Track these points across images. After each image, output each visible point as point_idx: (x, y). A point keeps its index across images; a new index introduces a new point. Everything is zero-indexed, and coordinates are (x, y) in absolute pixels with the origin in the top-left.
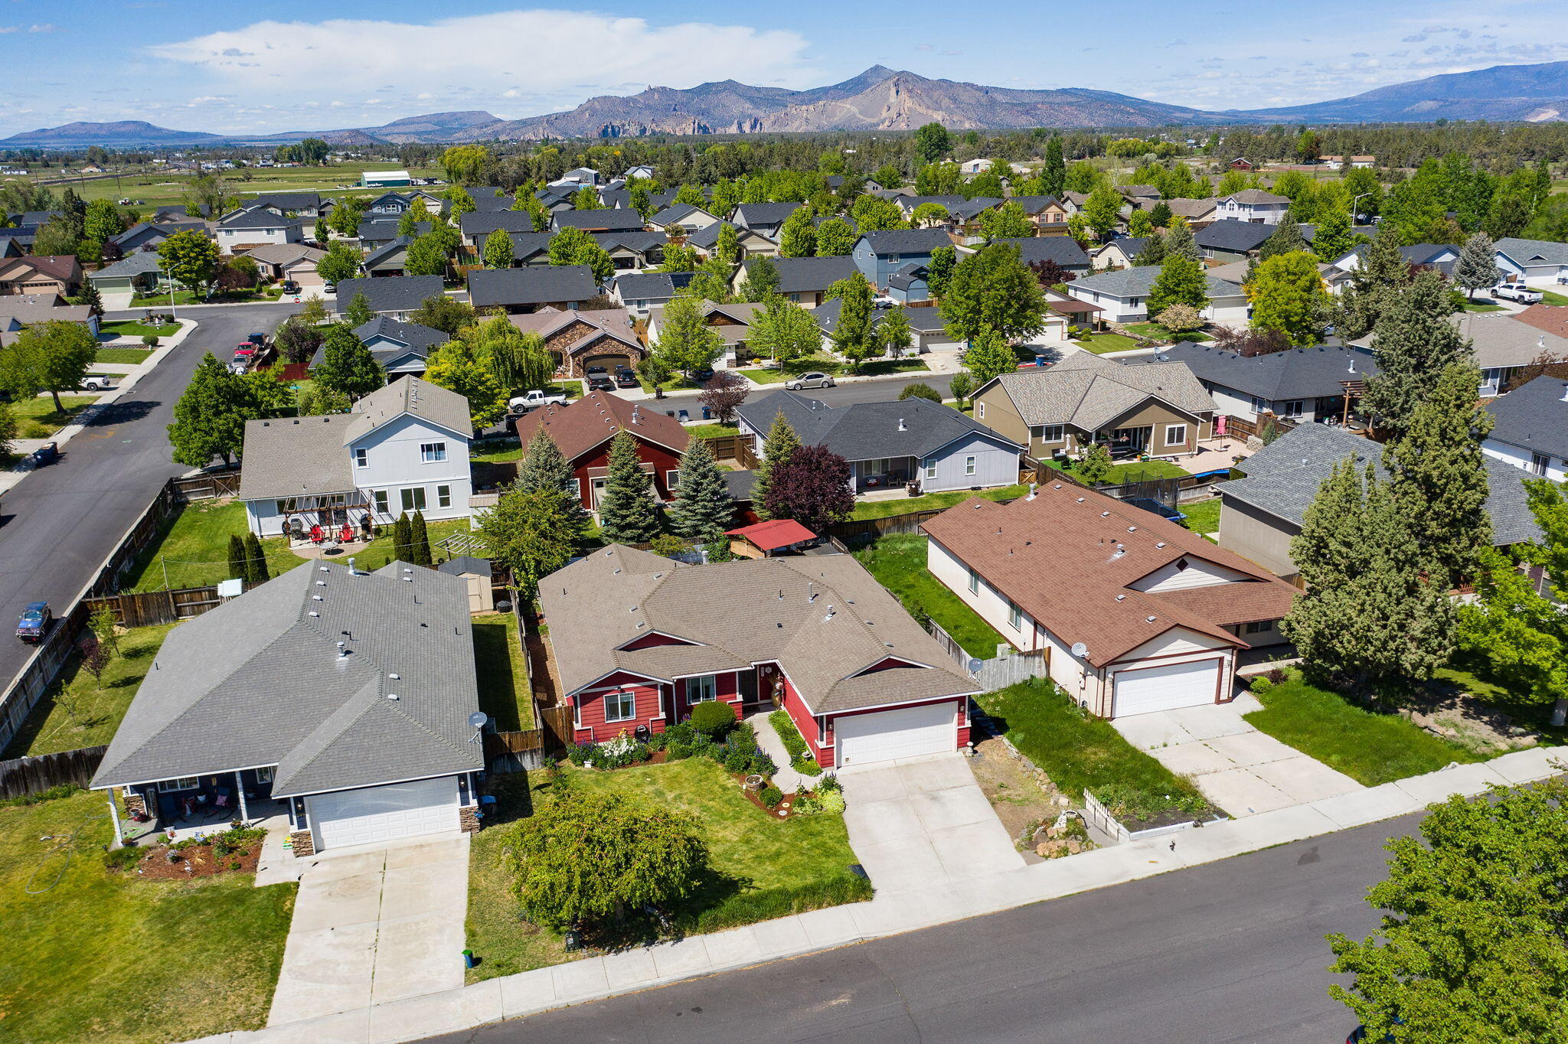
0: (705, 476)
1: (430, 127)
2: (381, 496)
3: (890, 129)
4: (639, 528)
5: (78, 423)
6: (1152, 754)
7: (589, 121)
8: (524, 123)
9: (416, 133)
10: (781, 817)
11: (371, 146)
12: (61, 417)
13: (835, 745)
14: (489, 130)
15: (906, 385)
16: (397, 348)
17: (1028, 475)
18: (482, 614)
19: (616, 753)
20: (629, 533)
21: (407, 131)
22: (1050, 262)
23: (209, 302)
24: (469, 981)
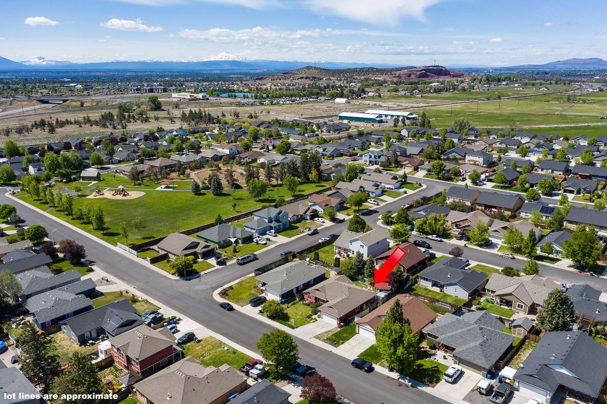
2: (353, 251)
12: (358, 211)
16: (425, 214)
23: (441, 179)
24: (258, 314)
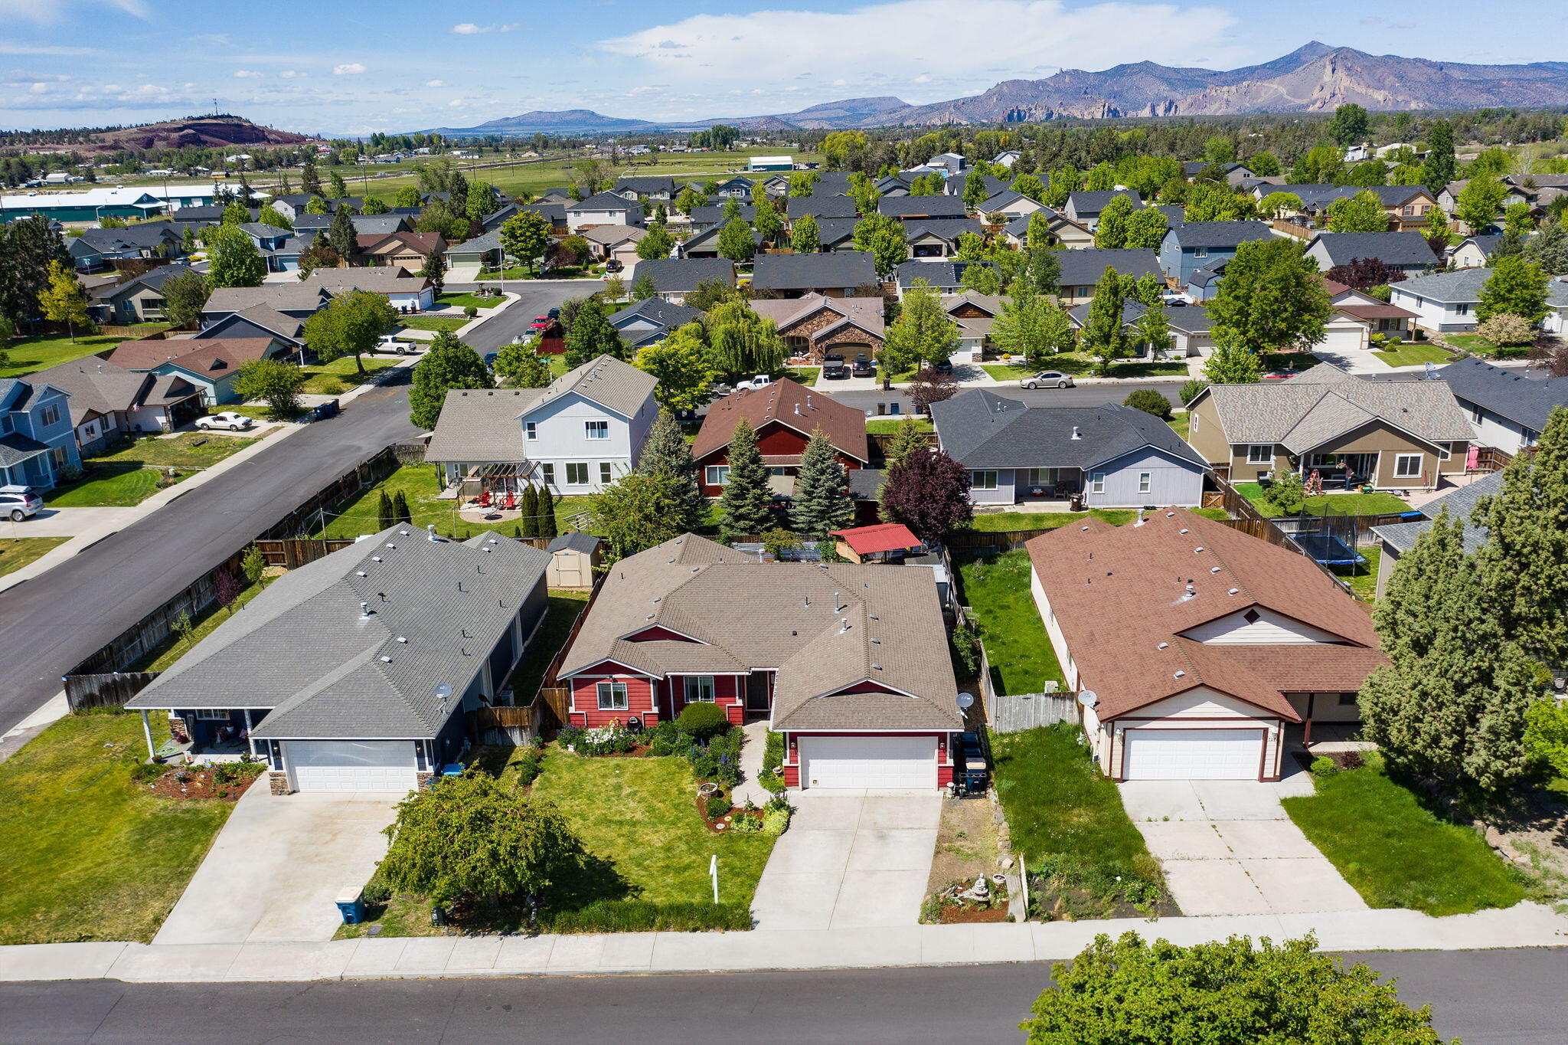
0: (823, 472)
1: (841, 113)
2: (548, 468)
3: (1322, 110)
4: (751, 520)
5: (372, 383)
6: (1142, 828)
7: (996, 105)
8: (932, 108)
9: (828, 119)
10: (717, 831)
11: (781, 132)
12: (359, 377)
13: (799, 764)
14: (896, 116)
15: (1134, 390)
16: (654, 327)
17: (1214, 498)
18: (580, 590)
19: (596, 741)
20: (742, 524)
21: (819, 116)
22: (1376, 260)
23: (541, 277)
24: (338, 937)
